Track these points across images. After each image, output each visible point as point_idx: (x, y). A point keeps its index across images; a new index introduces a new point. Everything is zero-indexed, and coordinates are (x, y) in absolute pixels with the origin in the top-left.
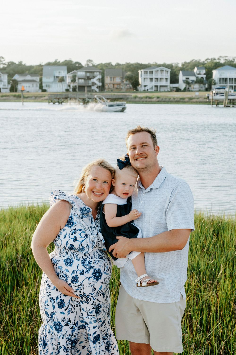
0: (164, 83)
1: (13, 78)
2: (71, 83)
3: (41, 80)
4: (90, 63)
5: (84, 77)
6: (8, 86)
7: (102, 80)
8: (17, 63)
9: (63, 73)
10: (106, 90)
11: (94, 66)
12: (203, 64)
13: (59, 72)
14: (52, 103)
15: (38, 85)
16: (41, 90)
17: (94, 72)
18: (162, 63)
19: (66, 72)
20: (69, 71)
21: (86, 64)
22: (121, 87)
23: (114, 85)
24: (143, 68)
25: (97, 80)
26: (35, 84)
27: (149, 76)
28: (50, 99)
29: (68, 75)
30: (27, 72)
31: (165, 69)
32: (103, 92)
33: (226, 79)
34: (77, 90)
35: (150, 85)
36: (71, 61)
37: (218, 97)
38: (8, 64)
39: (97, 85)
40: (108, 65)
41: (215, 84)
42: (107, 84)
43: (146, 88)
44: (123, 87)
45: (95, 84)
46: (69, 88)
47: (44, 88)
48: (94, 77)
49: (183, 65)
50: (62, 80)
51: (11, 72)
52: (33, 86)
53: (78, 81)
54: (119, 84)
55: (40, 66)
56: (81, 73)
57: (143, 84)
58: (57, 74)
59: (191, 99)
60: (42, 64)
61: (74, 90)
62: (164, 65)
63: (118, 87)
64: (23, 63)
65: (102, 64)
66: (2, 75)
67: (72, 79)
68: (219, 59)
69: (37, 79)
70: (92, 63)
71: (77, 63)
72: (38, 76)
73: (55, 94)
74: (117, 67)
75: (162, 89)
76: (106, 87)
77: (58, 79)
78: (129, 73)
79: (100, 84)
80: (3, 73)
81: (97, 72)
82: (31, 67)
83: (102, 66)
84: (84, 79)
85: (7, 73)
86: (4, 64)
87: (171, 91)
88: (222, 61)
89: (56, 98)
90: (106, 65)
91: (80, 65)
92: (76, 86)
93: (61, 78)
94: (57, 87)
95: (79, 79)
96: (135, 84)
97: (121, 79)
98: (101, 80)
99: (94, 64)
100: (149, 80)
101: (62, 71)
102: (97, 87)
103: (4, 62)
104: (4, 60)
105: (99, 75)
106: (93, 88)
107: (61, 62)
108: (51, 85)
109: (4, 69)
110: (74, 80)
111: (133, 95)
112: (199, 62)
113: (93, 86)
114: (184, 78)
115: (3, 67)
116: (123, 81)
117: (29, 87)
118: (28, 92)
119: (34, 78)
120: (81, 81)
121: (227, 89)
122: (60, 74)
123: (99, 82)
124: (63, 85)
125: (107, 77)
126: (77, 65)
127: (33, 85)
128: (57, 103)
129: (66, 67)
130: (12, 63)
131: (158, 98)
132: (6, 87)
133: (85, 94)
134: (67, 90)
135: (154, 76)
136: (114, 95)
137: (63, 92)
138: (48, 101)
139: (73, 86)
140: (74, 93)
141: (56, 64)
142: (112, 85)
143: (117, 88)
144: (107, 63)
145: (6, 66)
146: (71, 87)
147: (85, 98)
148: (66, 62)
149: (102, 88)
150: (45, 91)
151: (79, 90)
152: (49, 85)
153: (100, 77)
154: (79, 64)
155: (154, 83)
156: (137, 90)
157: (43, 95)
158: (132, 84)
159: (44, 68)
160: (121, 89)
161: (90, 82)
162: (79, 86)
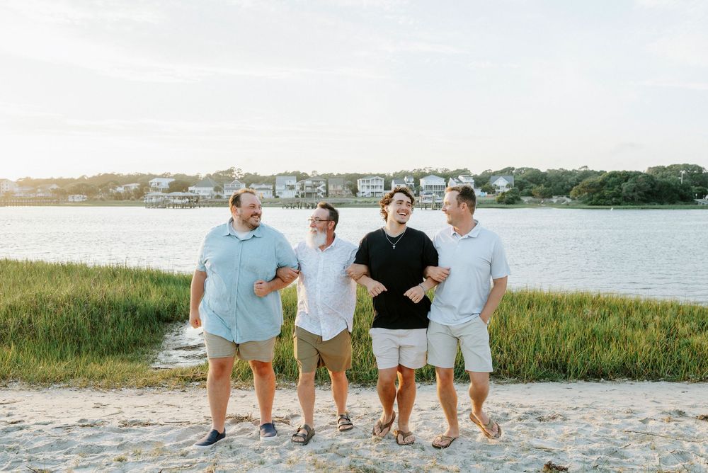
0: (379, 190)
2: (300, 190)
3: (274, 188)
4: (315, 174)
5: (311, 185)
7: (327, 188)
8: (253, 174)
9: (293, 182)
10: (330, 196)
11: (318, 176)
12: (411, 174)
14: (286, 208)
15: (272, 192)
16: (274, 197)
17: (319, 181)
18: (376, 173)
19: (296, 181)
20: (298, 180)
21: (312, 174)
23: (337, 191)
24: (362, 178)
25: (321, 188)
26: (269, 191)
27: (366, 184)
28: (284, 204)
29: (297, 184)
30: (262, 181)
31: (378, 178)
32: (327, 197)
33: (431, 186)
34: (305, 196)
35: (367, 191)
36: (299, 172)
37: (426, 201)
38: (245, 175)
39: (322, 192)
41: (422, 190)
42: (331, 191)
43: (364, 194)
44: (344, 193)
45: (320, 191)
46: (298, 195)
47: (277, 195)
48: (319, 185)
49: (394, 175)
50: (292, 188)
51: (248, 182)
52: (267, 193)
53: (306, 188)
54: (341, 191)
55: (273, 176)
56: (308, 182)
57: (361, 191)
58: (288, 183)
60: (275, 175)
61: (302, 196)
62: (378, 175)
64: (258, 174)
65: (325, 174)
66: (240, 184)
67: (300, 187)
68: (424, 169)
71: (303, 173)
72: (271, 185)
73: (287, 200)
74: (338, 177)
75: (378, 195)
76: (330, 193)
77: (289, 187)
78: (349, 182)
79: (325, 191)
80: (241, 182)
81: (322, 181)
82: (265, 177)
83: (325, 176)
84: (311, 187)
85: (245, 182)
86: (242, 175)
88: (427, 172)
89: (288, 203)
90: (329, 175)
91: (307, 176)
92: (304, 193)
93: (291, 186)
94: (288, 193)
96: (355, 191)
97: (342, 186)
99: (319, 174)
100: (366, 188)
101: (292, 181)
102: (322, 194)
104: (242, 172)
105: (324, 183)
106: (318, 194)
107: (291, 173)
108: (283, 192)
109: (242, 179)
110: (302, 189)
111: (354, 200)
112: (408, 172)
116: (344, 189)
117: (264, 194)
119: (269, 187)
120: (309, 189)
121: (434, 195)
122: (291, 183)
123: (324, 189)
124: (294, 192)
125: (331, 185)
126: (304, 175)
128: (290, 208)
129: (295, 177)
130: (249, 174)
131: (375, 202)
133: (314, 200)
134: (297, 197)
135: (370, 184)
137: (294, 198)
138: (281, 206)
140: (304, 198)
141: (286, 174)
142: (335, 192)
143: (339, 194)
146: (300, 194)
148: (294, 173)
149: (327, 194)
150: (278, 197)
151: (307, 196)
152: (281, 192)
153: (324, 185)
154: (306, 174)
155: (370, 190)
156: (356, 196)
157: (276, 200)
158: (352, 191)
159: (277, 178)
160: (343, 195)
161: (316, 190)
162: (307, 193)
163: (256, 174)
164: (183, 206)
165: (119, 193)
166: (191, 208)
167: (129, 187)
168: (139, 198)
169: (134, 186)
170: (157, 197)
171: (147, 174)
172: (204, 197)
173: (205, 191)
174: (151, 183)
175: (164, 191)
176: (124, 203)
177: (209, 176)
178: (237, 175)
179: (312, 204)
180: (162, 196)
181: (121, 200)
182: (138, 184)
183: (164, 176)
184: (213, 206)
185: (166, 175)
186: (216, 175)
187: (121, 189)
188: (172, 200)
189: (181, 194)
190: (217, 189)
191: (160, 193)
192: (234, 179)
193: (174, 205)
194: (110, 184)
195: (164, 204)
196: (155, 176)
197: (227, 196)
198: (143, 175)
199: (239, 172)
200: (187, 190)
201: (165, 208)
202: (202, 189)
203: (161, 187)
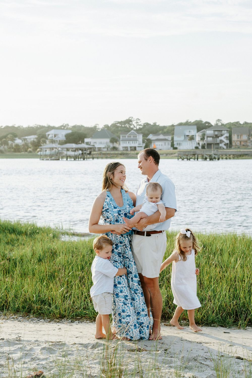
1: (148, 138)
2: (201, 141)
3: (173, 139)
4: (219, 123)
5: (212, 136)
6: (142, 145)
7: (230, 138)
8: (152, 124)
9: (193, 132)
10: (233, 147)
11: (222, 125)
13: (189, 132)
14: (181, 160)
15: (170, 144)
16: (172, 148)
17: (222, 131)
19: (196, 131)
20: (199, 130)
21: (215, 123)
22: (248, 144)
23: (240, 142)
25: (224, 138)
26: (167, 143)
28: (179, 156)
29: (197, 134)
30: (160, 132)
32: (230, 148)
34: (206, 147)
36: (201, 121)
38: (144, 125)
39: (225, 142)
40: (236, 124)
42: (234, 141)
44: (250, 144)
45: (223, 141)
46: (198, 146)
47: (175, 146)
48: (222, 135)
50: (192, 138)
51: (146, 132)
52: (165, 145)
53: (207, 139)
54: (246, 141)
55: (173, 126)
56: (209, 132)
58: (187, 134)
60: (174, 125)
61: (203, 147)
63: (245, 144)
64: (157, 124)
65: (230, 123)
66: (138, 135)
67: (201, 137)
69: (169, 138)
70: (221, 123)
71: (206, 122)
72: (170, 135)
73: (184, 151)
74: (245, 125)
76: (233, 144)
77: (188, 138)
79: (227, 142)
80: (138, 133)
81: (225, 130)
82: (165, 127)
83: (230, 125)
84: (213, 137)
85: (142, 133)
86: (140, 125)
89: (185, 155)
90: (234, 124)
91: (210, 125)
92: (205, 144)
93: (191, 136)
94: (187, 144)
95: (208, 137)
97: (248, 136)
98: (228, 138)
99: (223, 123)
101: (192, 131)
102: (225, 145)
103: (140, 123)
104: (140, 122)
105: (227, 133)
106: (221, 145)
107: (192, 122)
108: (182, 143)
109: (140, 129)
110: (203, 139)
113: (221, 143)
115: (140, 128)
116: (250, 139)
117: (162, 145)
118: (161, 150)
119: (166, 137)
120: (210, 139)
122: (190, 133)
123: (227, 140)
124: (193, 143)
125: (234, 135)
126: (207, 125)
127: (165, 143)
128: (186, 160)
129: (195, 127)
130: (148, 124)
132: (141, 146)
133: (212, 151)
134: (197, 148)
136: (240, 151)
137: (193, 149)
138: (177, 158)
139: (202, 144)
140: (203, 150)
141: (187, 124)
142: (239, 142)
143: (243, 145)
144: (235, 122)
145: (141, 127)
146: (201, 145)
147: (212, 155)
148: (196, 122)
149: (230, 145)
150: (176, 148)
151: (208, 148)
152: (180, 143)
153: (227, 135)
154: (209, 123)
157: (173, 152)
159: (175, 127)
160: (248, 146)
161: (218, 140)
162: (208, 144)
163: (155, 124)
164: (75, 158)
165: (17, 145)
166: (84, 159)
167: (26, 139)
168: (35, 150)
169: (32, 138)
170: (52, 149)
171: (46, 125)
172: (100, 149)
173: (101, 143)
174: (48, 135)
175: (62, 143)
176: (21, 155)
177: (107, 126)
178: (135, 125)
179: (210, 156)
180: (56, 148)
181: (19, 152)
182: (36, 136)
183: (62, 128)
185: (64, 127)
186: (114, 125)
187: (18, 141)
188: (66, 152)
189: (74, 146)
190: (113, 140)
191: (54, 145)
192: (132, 129)
193: (67, 157)
194: (9, 136)
195: (57, 156)
196: (53, 128)
197: (123, 147)
198: (42, 127)
199: (137, 122)
200: (83, 142)
201: (59, 159)
202: (98, 141)
203: (58, 139)
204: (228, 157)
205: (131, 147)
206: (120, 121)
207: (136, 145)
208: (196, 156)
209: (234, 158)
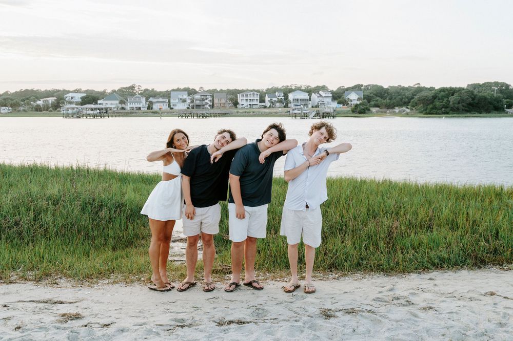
0: (255, 102)
1: (149, 100)
3: (169, 101)
6: (145, 106)
7: (213, 101)
8: (151, 90)
9: (185, 96)
10: (215, 108)
11: (205, 91)
12: (281, 89)
14: (181, 117)
15: (168, 105)
16: (169, 109)
18: (251, 89)
19: (187, 95)
20: (189, 94)
21: (199, 90)
24: (241, 93)
25: (208, 101)
27: (245, 98)
28: (179, 114)
29: (188, 98)
30: (159, 96)
31: (255, 93)
32: (213, 109)
33: (298, 99)
35: (246, 104)
36: (189, 88)
37: (296, 112)
38: (144, 90)
40: (215, 91)
41: (291, 103)
42: (216, 103)
43: (243, 106)
44: (227, 105)
45: (208, 104)
46: (189, 106)
47: (171, 107)
48: (207, 99)
49: (267, 90)
50: (184, 101)
51: (147, 96)
52: (164, 106)
53: (196, 102)
54: (225, 104)
56: (197, 97)
57: (241, 104)
58: (181, 97)
59: (276, 113)
60: (169, 90)
61: (193, 108)
62: (254, 90)
67: (191, 100)
68: (291, 86)
70: (203, 89)
71: (193, 89)
72: (167, 98)
73: (182, 111)
74: (221, 92)
75: (254, 107)
76: (215, 105)
77: (181, 101)
78: (230, 96)
79: (211, 104)
80: (141, 97)
81: (208, 95)
82: (161, 92)
83: (210, 91)
84: (200, 100)
85: (144, 96)
87: (260, 108)
88: (293, 88)
89: (183, 114)
92: (194, 105)
93: (184, 99)
94: (181, 106)
95: (196, 100)
96: (236, 104)
97: (225, 100)
98: (211, 101)
100: (245, 101)
102: (209, 106)
103: (141, 89)
105: (210, 97)
106: (206, 106)
107: (182, 88)
108: (176, 105)
109: (141, 94)
110: (192, 102)
111: (235, 110)
112: (278, 88)
114: (269, 99)
116: (227, 102)
117: (161, 106)
118: (161, 109)
119: (165, 100)
120: (198, 102)
121: (302, 106)
122: (183, 97)
124: (185, 104)
125: (216, 99)
126: (193, 91)
127: (164, 104)
128: (184, 117)
129: (187, 92)
130: (147, 90)
131: (253, 112)
134: (188, 108)
135: (248, 98)
137: (186, 109)
138: (177, 116)
139: (192, 105)
140: (193, 110)
141: (178, 90)
142: (219, 104)
143: (223, 106)
144: (213, 89)
145: (142, 92)
148: (186, 89)
149: (212, 106)
150: (172, 108)
151: (196, 108)
153: (211, 99)
154: (195, 90)
155: (248, 103)
156: (237, 107)
157: (172, 111)
158: (234, 103)
159: (171, 93)
160: (226, 107)
161: (204, 103)
162: (197, 105)
163: (153, 90)
164: (95, 116)
165: (38, 106)
166: (101, 117)
167: (47, 100)
168: (56, 109)
169: (51, 100)
170: (72, 109)
171: (62, 89)
172: (111, 109)
173: (111, 104)
174: (66, 97)
175: (77, 104)
176: (43, 114)
177: (114, 91)
178: (137, 90)
179: (202, 114)
180: (76, 108)
181: (41, 111)
182: (55, 98)
183: (77, 91)
184: (119, 116)
186: (120, 90)
187: (40, 102)
188: (85, 112)
189: (93, 106)
190: (121, 102)
191: (74, 106)
192: (135, 93)
193: (87, 116)
194: (32, 98)
195: (79, 115)
196: (68, 92)
197: (130, 107)
198: (59, 91)
199: (139, 88)
200: (96, 103)
201: (80, 118)
202: (109, 102)
203: (75, 101)
204: (215, 115)
205: (136, 107)
206: (125, 87)
207: (141, 106)
208: (192, 114)
209: (219, 116)
